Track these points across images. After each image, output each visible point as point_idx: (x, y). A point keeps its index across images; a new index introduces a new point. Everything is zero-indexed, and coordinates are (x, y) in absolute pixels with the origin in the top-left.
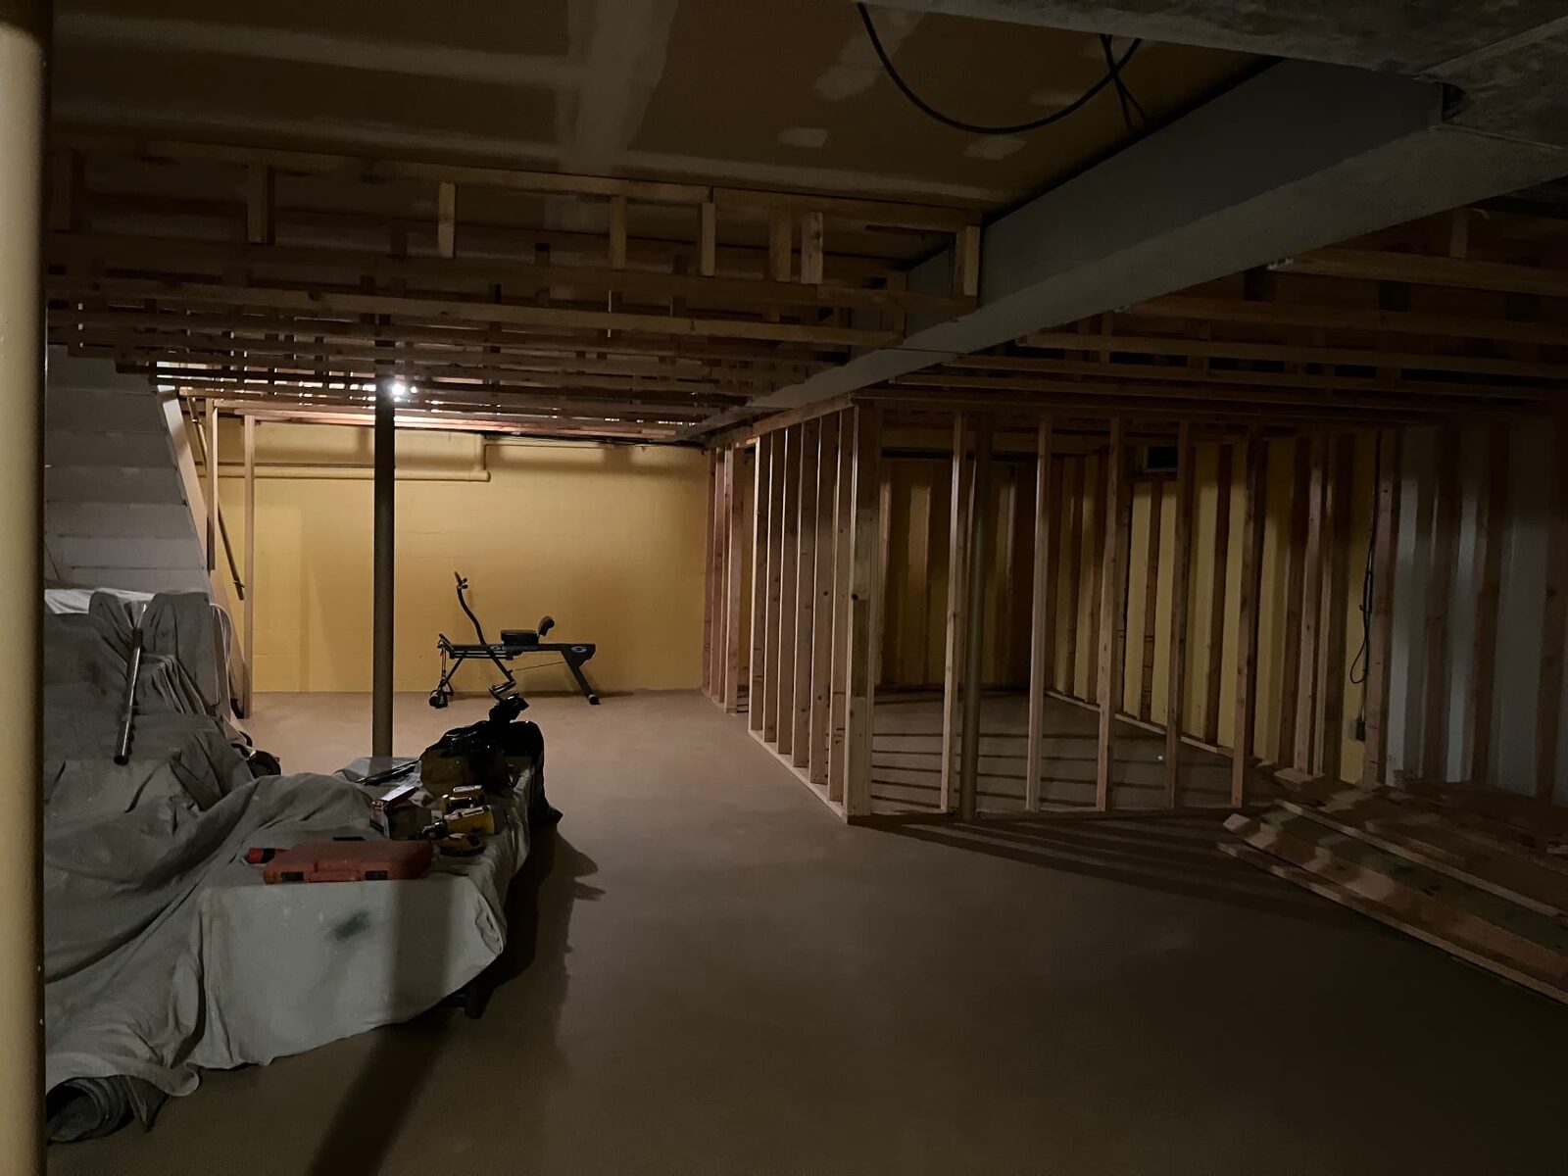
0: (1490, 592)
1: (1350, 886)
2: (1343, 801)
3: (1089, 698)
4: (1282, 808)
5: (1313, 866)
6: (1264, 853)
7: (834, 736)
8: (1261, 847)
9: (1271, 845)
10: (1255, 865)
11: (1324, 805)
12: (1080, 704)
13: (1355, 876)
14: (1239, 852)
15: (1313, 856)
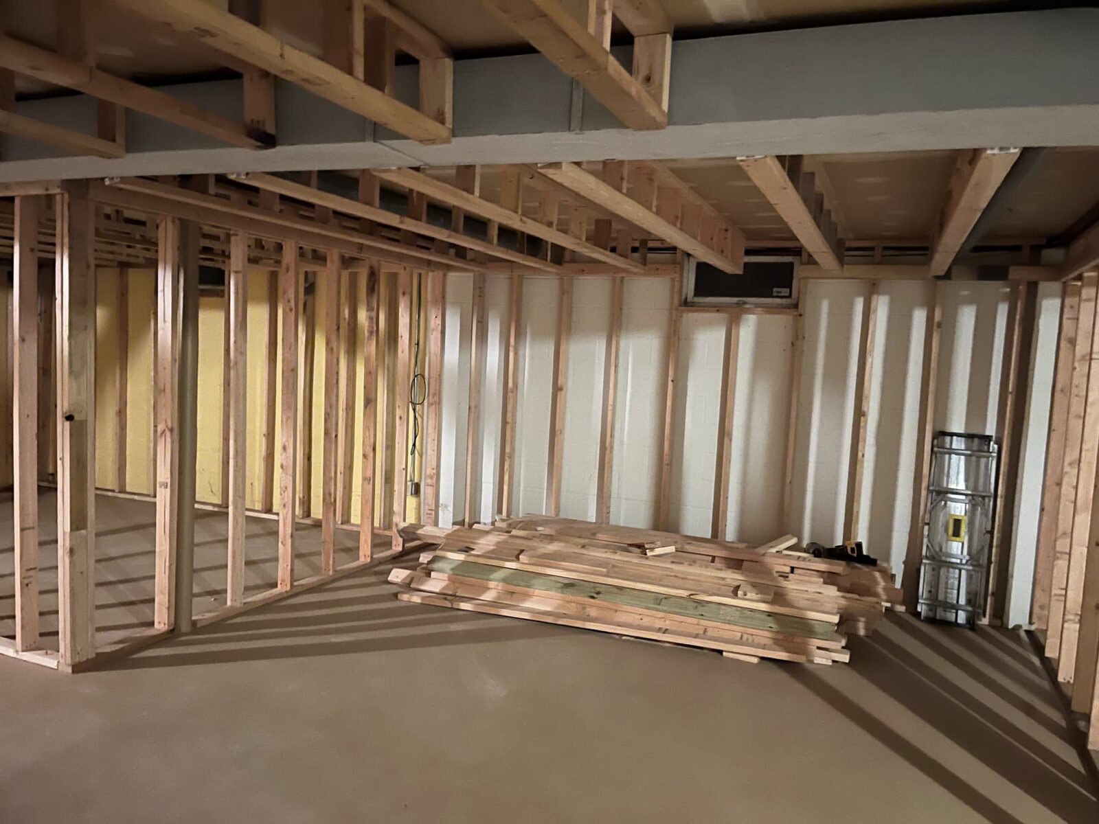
0: (509, 392)
1: (527, 605)
2: (486, 544)
3: (120, 488)
4: (443, 558)
5: (489, 596)
6: (443, 595)
7: (22, 578)
8: (437, 590)
9: (445, 588)
10: (443, 606)
11: (473, 549)
12: (110, 494)
13: (527, 596)
14: (423, 598)
15: (487, 589)
